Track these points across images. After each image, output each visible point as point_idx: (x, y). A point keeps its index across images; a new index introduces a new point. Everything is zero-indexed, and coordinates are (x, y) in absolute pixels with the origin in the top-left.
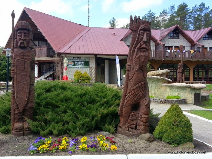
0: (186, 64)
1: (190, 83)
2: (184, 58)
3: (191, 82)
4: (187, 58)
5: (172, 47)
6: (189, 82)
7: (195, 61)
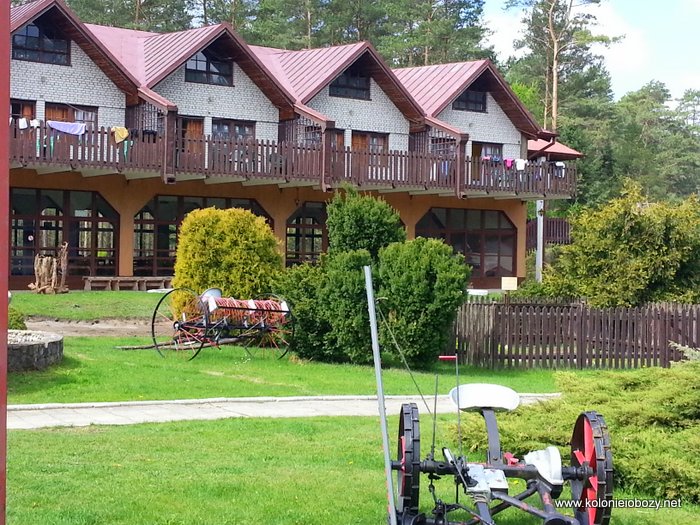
0: (101, 193)
1: (117, 286)
2: (82, 162)
3: (119, 279)
4: (96, 163)
5: (32, 104)
6: (111, 278)
7: (143, 182)
